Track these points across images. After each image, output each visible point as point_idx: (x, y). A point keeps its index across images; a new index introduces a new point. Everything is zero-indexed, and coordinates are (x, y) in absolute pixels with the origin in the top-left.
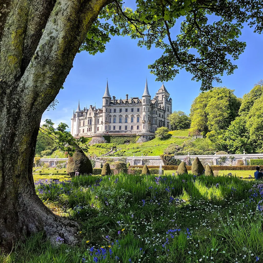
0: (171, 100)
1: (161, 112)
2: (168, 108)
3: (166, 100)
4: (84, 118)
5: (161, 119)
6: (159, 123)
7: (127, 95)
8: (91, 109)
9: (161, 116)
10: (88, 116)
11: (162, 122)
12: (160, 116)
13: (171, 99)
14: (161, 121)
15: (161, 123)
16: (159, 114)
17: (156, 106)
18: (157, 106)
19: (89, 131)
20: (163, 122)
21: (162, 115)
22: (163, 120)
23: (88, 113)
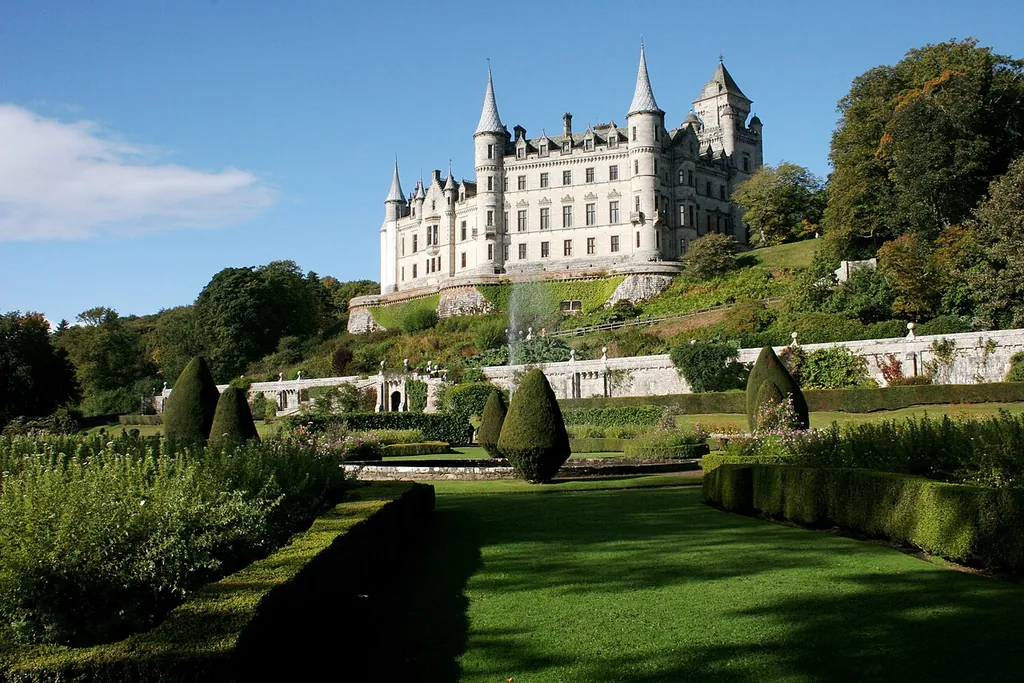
0: (756, 127)
1: (714, 174)
2: (746, 159)
3: (738, 126)
4: (414, 221)
5: (713, 204)
6: (706, 221)
7: (569, 117)
8: (435, 185)
9: (716, 190)
10: (427, 211)
11: (718, 218)
12: (709, 194)
13: (756, 121)
14: (717, 211)
15: (716, 219)
16: (705, 183)
17: (687, 153)
18: (692, 151)
19: (433, 270)
20: (726, 215)
21: (719, 188)
22: (724, 208)
23: (428, 201)
